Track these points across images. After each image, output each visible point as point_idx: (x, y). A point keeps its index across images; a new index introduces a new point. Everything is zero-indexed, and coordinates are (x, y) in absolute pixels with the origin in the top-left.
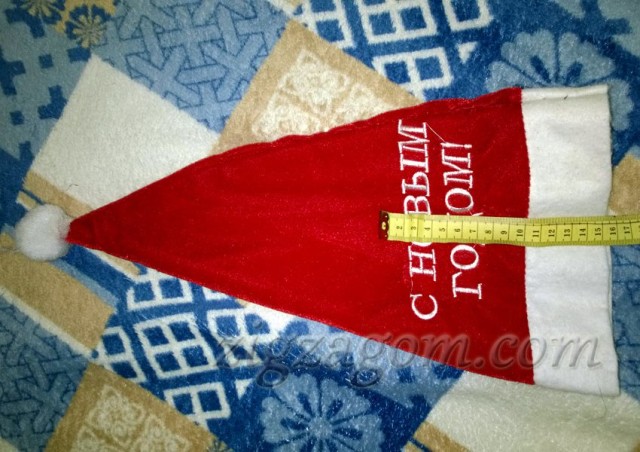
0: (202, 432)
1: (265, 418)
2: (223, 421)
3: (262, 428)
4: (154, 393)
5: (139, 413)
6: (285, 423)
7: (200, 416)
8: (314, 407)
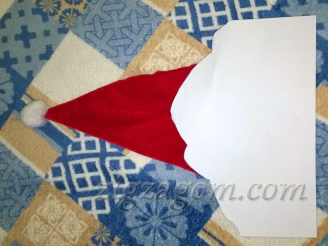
0: (94, 220)
1: (127, 215)
2: (106, 215)
3: (125, 220)
4: (73, 198)
5: (64, 209)
6: (137, 218)
7: (95, 212)
8: (153, 210)
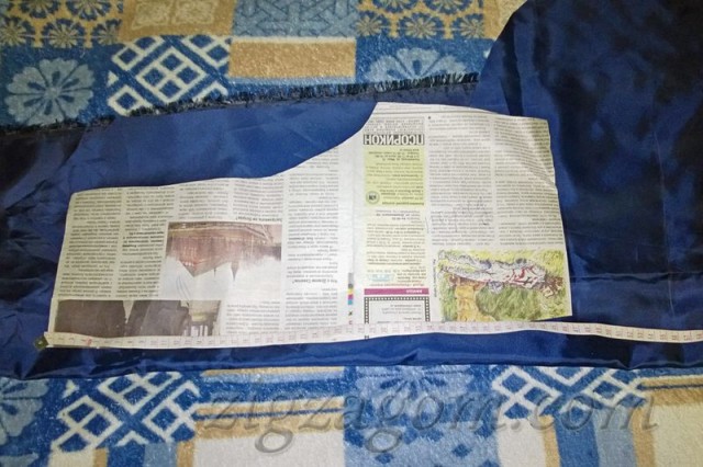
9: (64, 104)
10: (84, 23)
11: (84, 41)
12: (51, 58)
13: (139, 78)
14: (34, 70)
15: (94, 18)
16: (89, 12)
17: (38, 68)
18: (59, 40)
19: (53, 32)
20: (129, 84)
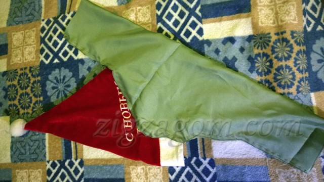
2: (44, 63)
3: (50, 74)
4: (41, 41)
5: (34, 42)
6: (56, 78)
7: (42, 58)
8: (65, 81)
9: (67, 79)
10: (32, 82)
11: (38, 80)
12: (46, 92)
13: (56, 50)
14: (52, 97)
15: (29, 78)
16: (27, 80)
17: (51, 96)
18: (39, 91)
19: (36, 94)
20: (58, 54)
